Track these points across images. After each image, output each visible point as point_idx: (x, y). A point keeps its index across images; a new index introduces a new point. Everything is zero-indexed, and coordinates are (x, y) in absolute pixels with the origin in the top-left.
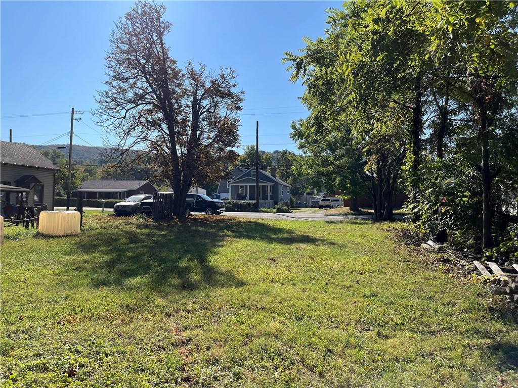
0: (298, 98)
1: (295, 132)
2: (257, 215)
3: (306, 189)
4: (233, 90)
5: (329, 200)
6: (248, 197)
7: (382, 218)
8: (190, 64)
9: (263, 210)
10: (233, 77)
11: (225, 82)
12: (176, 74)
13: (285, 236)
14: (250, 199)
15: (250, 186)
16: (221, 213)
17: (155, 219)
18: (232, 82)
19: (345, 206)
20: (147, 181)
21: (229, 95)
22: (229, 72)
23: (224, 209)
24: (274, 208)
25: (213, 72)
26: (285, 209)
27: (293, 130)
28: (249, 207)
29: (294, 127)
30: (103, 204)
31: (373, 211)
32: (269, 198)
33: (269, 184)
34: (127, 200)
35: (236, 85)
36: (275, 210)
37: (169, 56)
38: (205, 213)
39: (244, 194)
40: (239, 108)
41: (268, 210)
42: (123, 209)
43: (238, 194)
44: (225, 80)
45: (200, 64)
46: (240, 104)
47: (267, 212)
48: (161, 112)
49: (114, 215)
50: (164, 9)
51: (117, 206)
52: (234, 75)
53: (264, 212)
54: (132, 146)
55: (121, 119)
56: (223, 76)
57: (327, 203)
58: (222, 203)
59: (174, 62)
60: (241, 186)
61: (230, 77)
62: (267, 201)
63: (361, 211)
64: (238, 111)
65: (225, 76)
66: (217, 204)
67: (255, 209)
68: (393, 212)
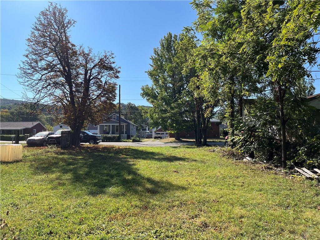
0: (145, 72)
1: (144, 92)
2: (122, 144)
3: (150, 127)
4: (113, 65)
5: (159, 134)
6: (111, 132)
7: (201, 144)
8: (81, 47)
9: (124, 140)
10: (112, 58)
11: (107, 60)
12: (75, 53)
13: (162, 157)
14: (112, 134)
15: (112, 125)
16: (98, 143)
17: (62, 148)
18: (112, 60)
19: (170, 137)
20: (38, 122)
21: (111, 69)
22: (110, 54)
23: (101, 140)
24: (131, 139)
25: (100, 53)
26: (138, 140)
27: (142, 91)
28: (114, 138)
29: (143, 90)
30: (13, 138)
31: (195, 140)
32: (124, 133)
33: (124, 124)
34: (36, 135)
35: (114, 63)
36: (131, 141)
37: (70, 41)
38: (89, 143)
39: (108, 131)
40: (117, 77)
41: (127, 140)
42: (34, 142)
43: (104, 130)
44: (108, 59)
45: (89, 47)
46: (118, 74)
47: (126, 142)
48: (63, 77)
49: (27, 146)
50: (67, 11)
51: (29, 139)
52: (113, 56)
53: (124, 142)
54: (42, 99)
55: (38, 81)
56: (105, 57)
57: (159, 135)
58: (100, 137)
59: (73, 45)
60: (105, 126)
61: (111, 57)
62: (123, 135)
63: (182, 140)
64: (116, 79)
65: (108, 56)
66: (97, 137)
67: (118, 140)
68: (207, 140)
